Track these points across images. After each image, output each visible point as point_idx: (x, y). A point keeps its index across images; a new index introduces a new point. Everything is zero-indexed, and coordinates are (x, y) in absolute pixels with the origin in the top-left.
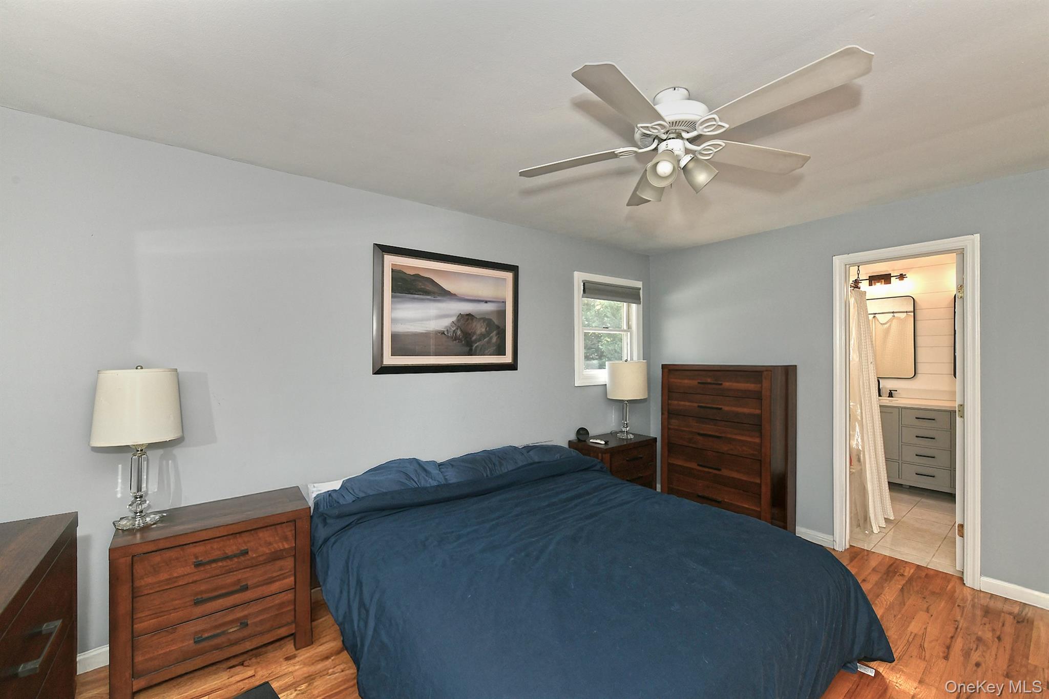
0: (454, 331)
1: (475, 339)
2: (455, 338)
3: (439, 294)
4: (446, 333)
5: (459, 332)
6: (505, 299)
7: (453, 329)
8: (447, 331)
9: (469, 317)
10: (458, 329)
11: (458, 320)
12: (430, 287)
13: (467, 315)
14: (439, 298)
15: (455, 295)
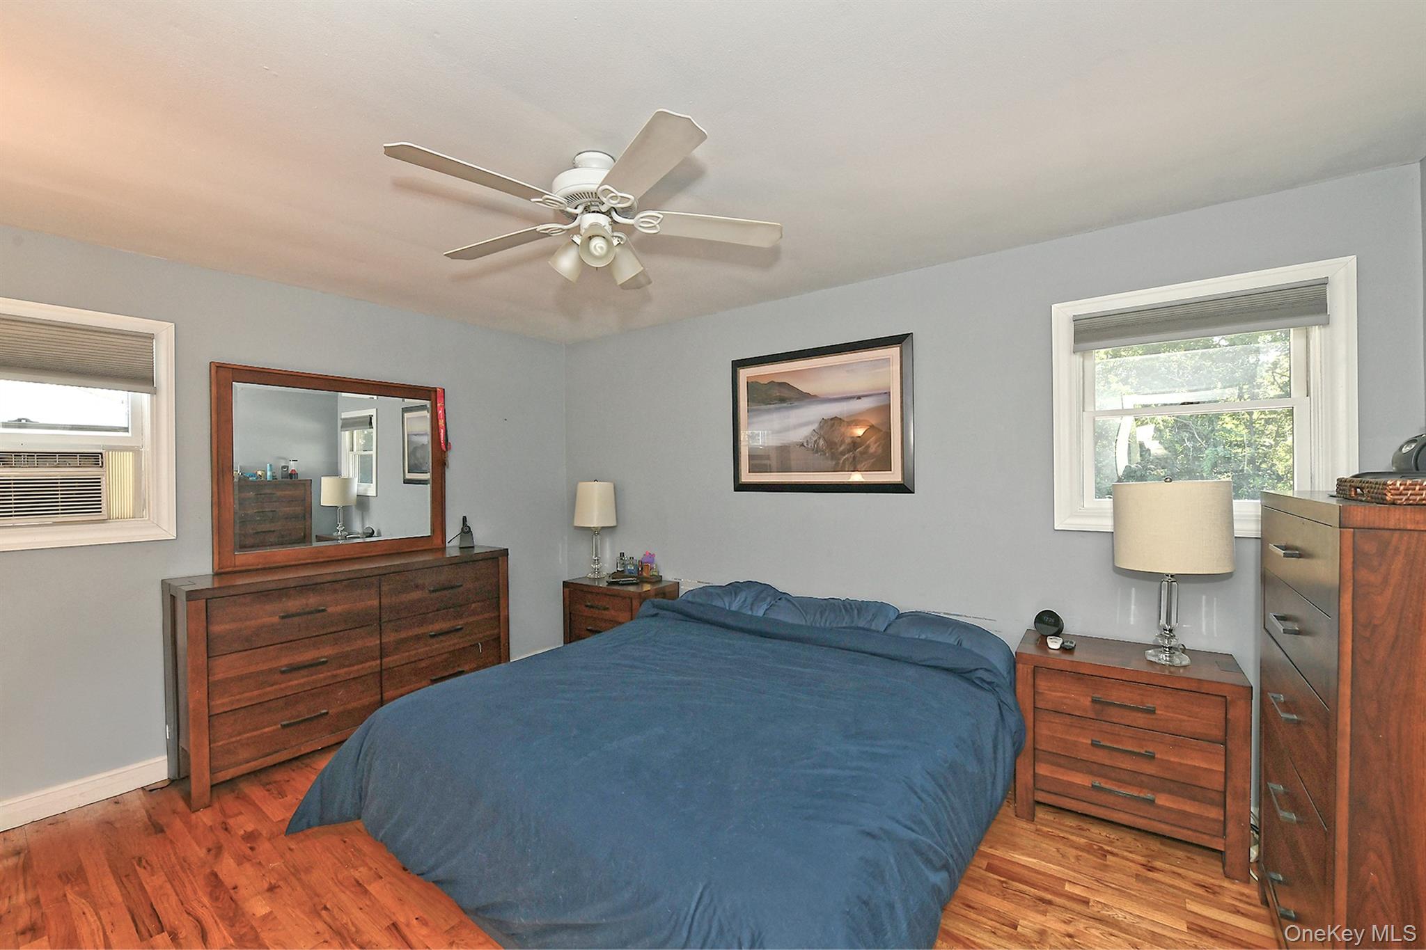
0: (815, 441)
1: (843, 450)
2: (817, 450)
3: (797, 398)
4: (805, 444)
5: (821, 442)
6: (890, 389)
7: (814, 439)
8: (807, 441)
9: (835, 421)
10: (820, 438)
11: (821, 427)
12: (786, 393)
13: (832, 419)
14: (796, 404)
15: (815, 396)
